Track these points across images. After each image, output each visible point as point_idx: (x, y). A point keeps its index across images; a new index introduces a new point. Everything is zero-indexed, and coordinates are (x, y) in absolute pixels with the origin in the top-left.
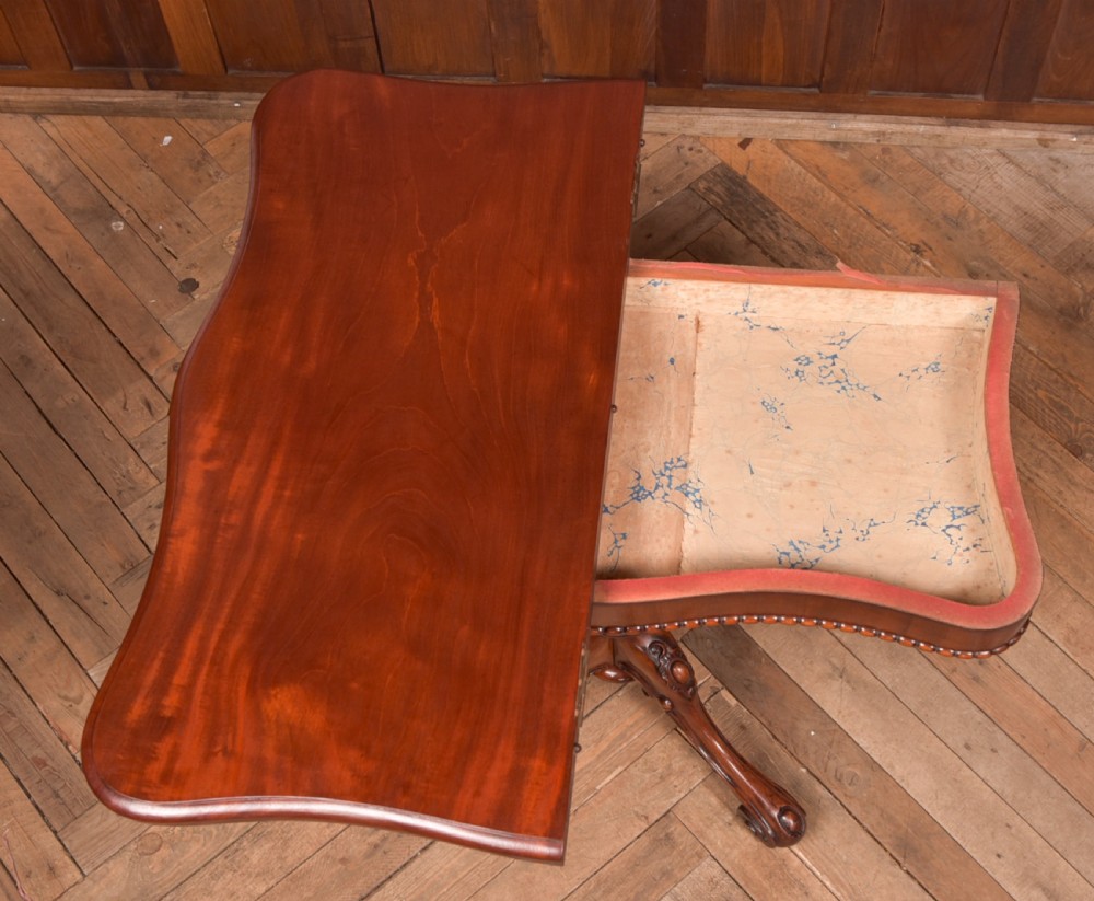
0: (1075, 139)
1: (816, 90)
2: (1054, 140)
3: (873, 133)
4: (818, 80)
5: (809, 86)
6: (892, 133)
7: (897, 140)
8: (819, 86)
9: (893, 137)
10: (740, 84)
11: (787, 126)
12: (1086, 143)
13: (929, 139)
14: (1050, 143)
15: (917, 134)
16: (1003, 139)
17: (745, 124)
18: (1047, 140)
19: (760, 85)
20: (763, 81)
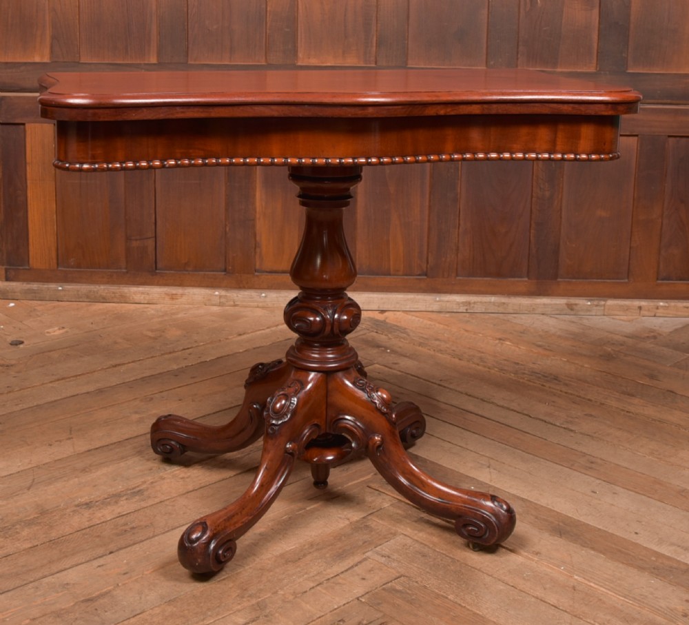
0: (589, 303)
1: (425, 277)
2: (576, 304)
3: (463, 303)
4: (425, 269)
5: (419, 275)
6: (475, 303)
7: (479, 309)
8: (426, 275)
9: (476, 306)
10: (377, 274)
11: (408, 299)
12: (597, 306)
13: (499, 306)
14: (574, 306)
15: (490, 302)
16: (544, 304)
17: (382, 299)
18: (572, 304)
19: (390, 275)
20: (392, 272)
